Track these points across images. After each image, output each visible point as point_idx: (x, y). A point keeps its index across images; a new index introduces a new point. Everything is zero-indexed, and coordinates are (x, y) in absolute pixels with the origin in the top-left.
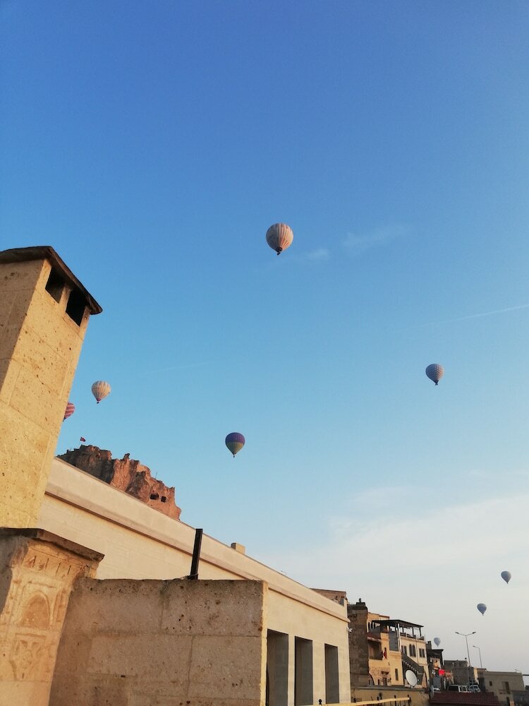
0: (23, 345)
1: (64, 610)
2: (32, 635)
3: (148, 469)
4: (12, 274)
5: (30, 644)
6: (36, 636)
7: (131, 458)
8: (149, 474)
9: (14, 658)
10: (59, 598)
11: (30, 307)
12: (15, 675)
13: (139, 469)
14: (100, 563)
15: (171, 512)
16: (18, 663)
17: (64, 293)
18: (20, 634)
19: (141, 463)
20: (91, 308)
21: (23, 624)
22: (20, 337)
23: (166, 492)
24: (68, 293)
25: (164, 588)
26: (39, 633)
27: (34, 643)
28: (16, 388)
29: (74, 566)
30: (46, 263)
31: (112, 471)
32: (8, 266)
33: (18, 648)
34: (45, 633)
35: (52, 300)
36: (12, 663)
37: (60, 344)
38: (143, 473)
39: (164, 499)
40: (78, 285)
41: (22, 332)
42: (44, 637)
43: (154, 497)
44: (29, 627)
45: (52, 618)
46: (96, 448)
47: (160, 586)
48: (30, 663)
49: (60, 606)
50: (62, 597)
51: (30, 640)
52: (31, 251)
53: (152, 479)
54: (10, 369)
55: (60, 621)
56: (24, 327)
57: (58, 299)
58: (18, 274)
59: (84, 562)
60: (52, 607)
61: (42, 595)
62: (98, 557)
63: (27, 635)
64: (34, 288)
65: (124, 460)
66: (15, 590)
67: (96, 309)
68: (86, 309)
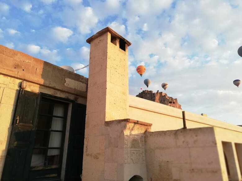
0: (109, 63)
1: (144, 142)
2: (135, 151)
3: (166, 94)
4: (100, 41)
5: (135, 153)
6: (137, 151)
7: (159, 91)
8: (167, 95)
9: (132, 158)
10: (141, 139)
11: (108, 50)
12: (134, 162)
13: (163, 95)
14: (152, 127)
15: (178, 106)
16: (133, 159)
17: (117, 41)
18: (132, 151)
19: (163, 93)
20: (128, 44)
21: (132, 147)
22: (107, 60)
23: (174, 100)
24: (119, 41)
25: (176, 133)
26: (138, 150)
27: (137, 153)
28: (111, 77)
29: (143, 129)
30: (108, 33)
31: (154, 97)
32: (98, 38)
33: (132, 155)
34: (139, 149)
35: (114, 45)
36: (132, 159)
37: (121, 59)
38: (165, 96)
39: (174, 103)
40: (121, 37)
41: (108, 58)
42: (139, 151)
43: (170, 103)
44: (134, 148)
45: (140, 145)
46: (148, 91)
47: (174, 132)
48: (137, 159)
49: (142, 141)
50: (142, 138)
51: (135, 152)
52: (103, 31)
53: (168, 97)
54: (107, 71)
55: (143, 146)
56: (108, 57)
57: (116, 45)
58: (102, 40)
59: (146, 127)
60: (139, 141)
61: (135, 138)
62: (150, 125)
63: (134, 151)
64: (107, 43)
65: (157, 93)
66: (126, 138)
67: (129, 44)
68: (126, 45)
